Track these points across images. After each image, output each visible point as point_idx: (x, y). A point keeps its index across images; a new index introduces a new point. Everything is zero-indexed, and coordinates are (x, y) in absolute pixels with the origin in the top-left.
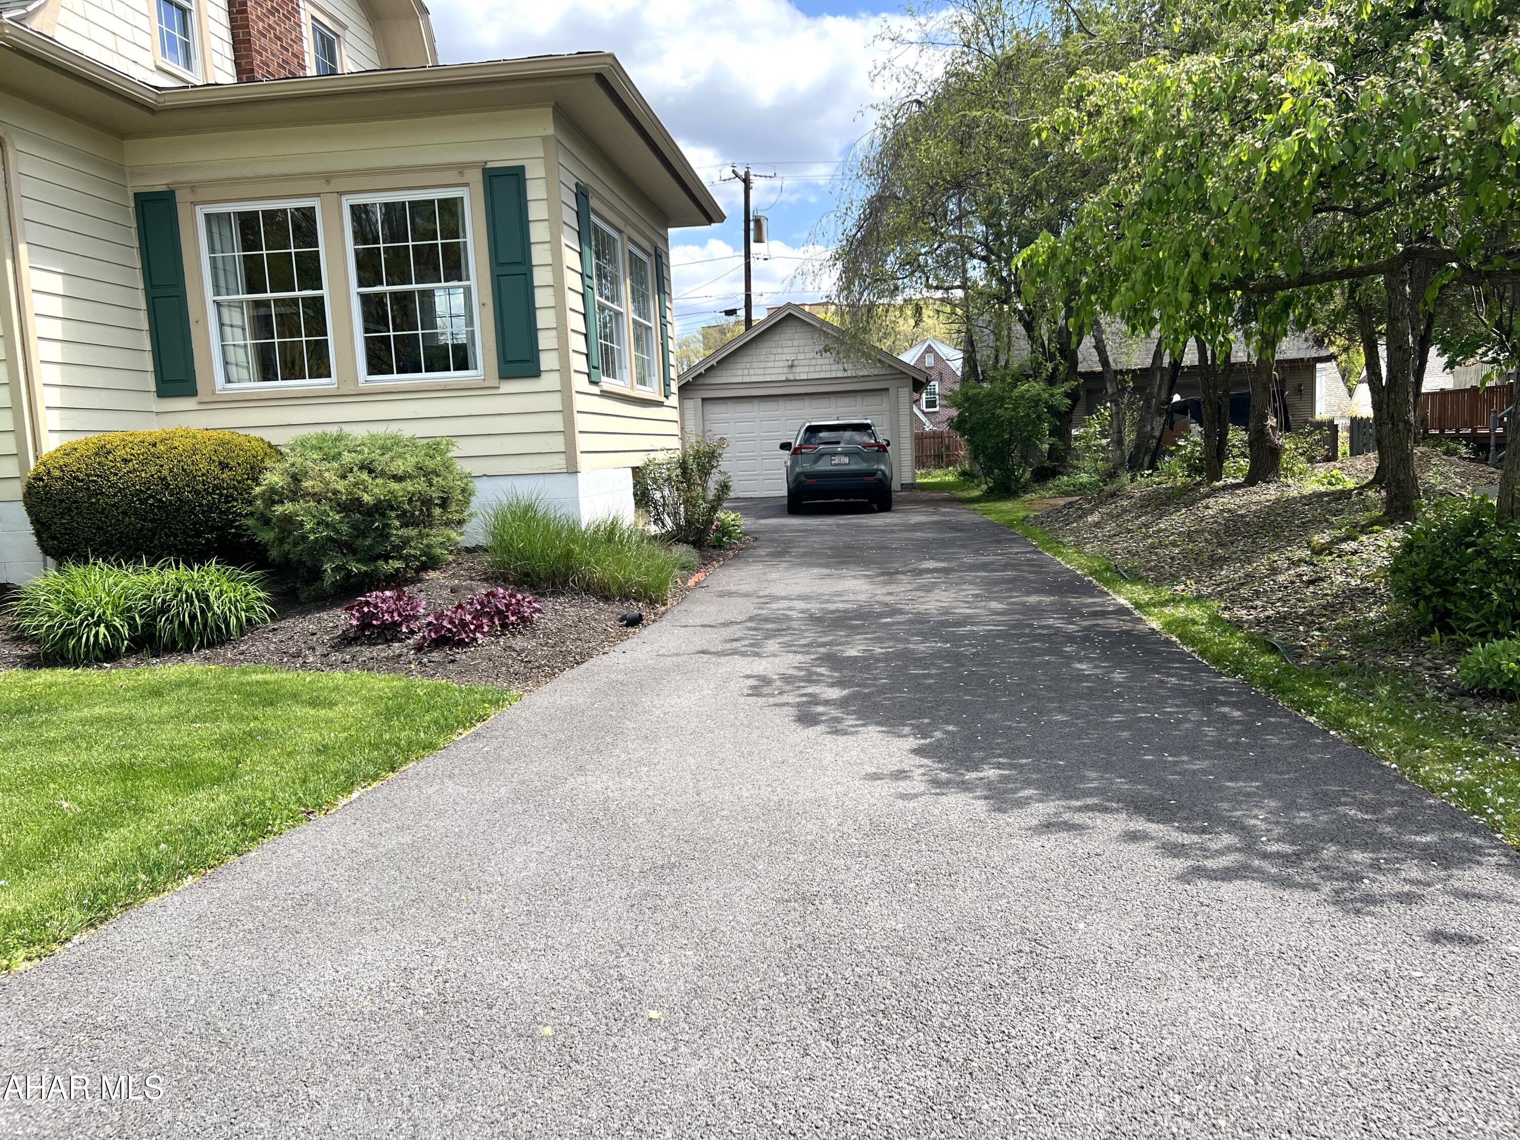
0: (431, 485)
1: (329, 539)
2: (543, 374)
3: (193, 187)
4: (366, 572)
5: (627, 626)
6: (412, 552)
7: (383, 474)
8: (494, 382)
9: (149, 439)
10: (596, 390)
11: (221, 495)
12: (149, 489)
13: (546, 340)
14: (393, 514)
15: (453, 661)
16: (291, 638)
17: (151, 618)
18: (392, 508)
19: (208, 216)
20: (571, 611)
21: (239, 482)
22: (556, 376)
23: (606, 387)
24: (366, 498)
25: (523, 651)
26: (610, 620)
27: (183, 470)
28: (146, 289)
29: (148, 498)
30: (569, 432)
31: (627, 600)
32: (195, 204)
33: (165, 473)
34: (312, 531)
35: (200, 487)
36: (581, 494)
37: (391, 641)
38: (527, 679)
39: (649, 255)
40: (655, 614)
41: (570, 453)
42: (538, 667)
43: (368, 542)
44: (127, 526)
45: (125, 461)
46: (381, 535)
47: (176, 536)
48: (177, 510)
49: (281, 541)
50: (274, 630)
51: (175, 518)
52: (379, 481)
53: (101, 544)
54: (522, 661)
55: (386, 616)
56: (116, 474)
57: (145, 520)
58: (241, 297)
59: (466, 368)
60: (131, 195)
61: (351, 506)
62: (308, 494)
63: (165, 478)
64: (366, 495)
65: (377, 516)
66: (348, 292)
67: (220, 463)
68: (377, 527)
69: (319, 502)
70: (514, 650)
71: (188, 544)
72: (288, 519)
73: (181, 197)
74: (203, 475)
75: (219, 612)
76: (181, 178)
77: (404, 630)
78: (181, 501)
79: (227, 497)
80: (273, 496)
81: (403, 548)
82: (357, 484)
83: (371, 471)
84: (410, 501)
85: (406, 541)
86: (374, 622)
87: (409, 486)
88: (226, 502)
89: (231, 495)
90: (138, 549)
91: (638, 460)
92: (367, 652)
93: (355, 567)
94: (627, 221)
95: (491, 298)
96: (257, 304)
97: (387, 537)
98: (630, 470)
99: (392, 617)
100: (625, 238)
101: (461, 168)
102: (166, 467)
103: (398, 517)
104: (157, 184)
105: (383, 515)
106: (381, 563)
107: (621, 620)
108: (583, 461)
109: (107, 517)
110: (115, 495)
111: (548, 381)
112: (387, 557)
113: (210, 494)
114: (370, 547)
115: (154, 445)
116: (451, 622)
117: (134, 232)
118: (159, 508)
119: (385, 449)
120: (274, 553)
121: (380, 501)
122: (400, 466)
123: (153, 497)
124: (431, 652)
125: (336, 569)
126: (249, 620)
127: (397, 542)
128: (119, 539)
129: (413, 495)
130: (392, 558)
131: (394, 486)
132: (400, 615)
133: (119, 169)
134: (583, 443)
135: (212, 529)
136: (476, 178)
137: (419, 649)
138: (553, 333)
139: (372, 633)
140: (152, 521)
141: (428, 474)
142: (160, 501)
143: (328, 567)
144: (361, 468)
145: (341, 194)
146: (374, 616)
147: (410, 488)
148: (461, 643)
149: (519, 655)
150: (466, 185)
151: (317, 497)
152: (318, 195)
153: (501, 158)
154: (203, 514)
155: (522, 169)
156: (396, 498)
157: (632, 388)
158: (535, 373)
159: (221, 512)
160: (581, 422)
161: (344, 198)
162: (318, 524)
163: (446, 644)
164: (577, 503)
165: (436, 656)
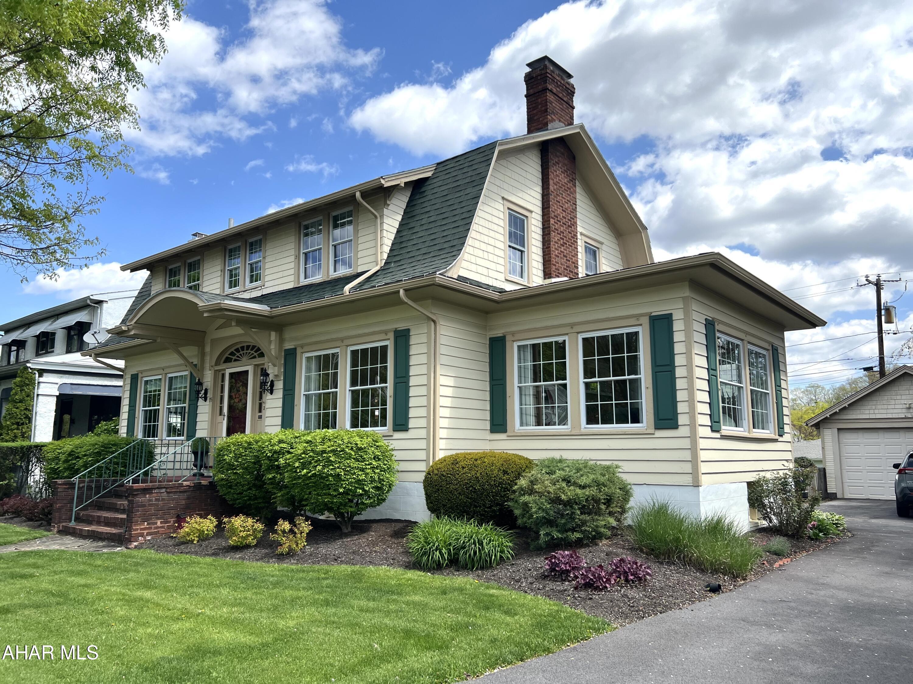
0: (600, 491)
1: (544, 517)
2: (680, 427)
3: (513, 334)
4: (562, 538)
5: (710, 591)
6: (587, 529)
7: (575, 484)
8: (652, 431)
9: (474, 458)
10: (718, 435)
11: (502, 487)
12: (471, 482)
13: (682, 408)
14: (576, 507)
15: (591, 599)
16: (518, 571)
17: (457, 550)
18: (577, 504)
19: (519, 347)
20: (676, 576)
21: (511, 481)
22: (688, 428)
23: (724, 433)
24: (563, 497)
25: (632, 598)
26: (699, 585)
27: (487, 474)
28: (490, 381)
29: (470, 487)
30: (694, 461)
31: (717, 574)
32: (514, 341)
33: (478, 475)
34: (536, 513)
35: (492, 483)
36: (701, 500)
37: (565, 580)
38: (627, 617)
39: (768, 350)
40: (735, 586)
41: (695, 474)
42: (637, 611)
43: (563, 521)
44: (460, 500)
45: (463, 468)
46: (571, 518)
47: (480, 507)
48: (482, 494)
49: (523, 516)
50: (513, 564)
51: (480, 498)
52: (572, 488)
53: (449, 508)
54: (629, 605)
55: (563, 566)
56: (458, 474)
57: (468, 498)
58: (530, 384)
59: (638, 422)
60: (488, 338)
61: (556, 500)
62: (536, 492)
63: (478, 477)
64: (563, 496)
65: (568, 507)
66: (579, 382)
67: (504, 471)
68: (568, 514)
69: (541, 497)
70: (628, 598)
71: (485, 511)
72: (526, 504)
73: (508, 338)
74: (495, 477)
75: (487, 551)
76: (508, 330)
77: (572, 575)
78: (484, 489)
79: (505, 488)
80: (523, 491)
81: (582, 526)
82: (560, 489)
83: (569, 482)
84: (587, 500)
85: (584, 523)
86: (557, 569)
87: (587, 492)
88: (505, 491)
89: (507, 488)
90: (464, 512)
91: (752, 477)
92: (551, 585)
93: (556, 535)
94: (747, 333)
95: (651, 384)
96: (537, 387)
97: (574, 519)
98: (746, 484)
99: (566, 567)
100: (746, 342)
101: (638, 316)
102: (479, 472)
103: (579, 509)
104: (498, 333)
105: (571, 507)
106: (569, 533)
107: (707, 587)
108: (704, 479)
109: (452, 495)
110: (457, 485)
111: (683, 431)
112: (573, 530)
113: (497, 487)
114: (565, 524)
115: (476, 460)
116: (594, 575)
117: (488, 355)
118: (474, 492)
119: (578, 470)
120: (519, 522)
121: (570, 499)
122: (584, 480)
123: (472, 486)
124: (581, 591)
125: (547, 534)
126: (501, 557)
127: (579, 523)
128: (457, 506)
129: (589, 497)
130: (576, 531)
131: (579, 491)
132: (570, 566)
133: (485, 328)
134: (704, 468)
135: (498, 504)
136: (645, 321)
137: (576, 588)
138: (686, 404)
139: (555, 575)
140: (471, 498)
141: (598, 484)
142: (475, 489)
143: (542, 533)
144: (564, 480)
145: (578, 333)
146: (557, 565)
147: (587, 493)
148: (597, 589)
149: (629, 601)
150: (641, 325)
151: (541, 494)
152: (567, 334)
153: (659, 310)
154: (493, 497)
155: (671, 315)
156: (579, 498)
157: (749, 432)
158: (675, 427)
159: (501, 496)
160: (703, 455)
161: (579, 335)
162: (539, 509)
163: (590, 587)
164: (698, 505)
165: (583, 594)
